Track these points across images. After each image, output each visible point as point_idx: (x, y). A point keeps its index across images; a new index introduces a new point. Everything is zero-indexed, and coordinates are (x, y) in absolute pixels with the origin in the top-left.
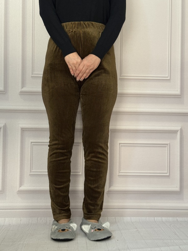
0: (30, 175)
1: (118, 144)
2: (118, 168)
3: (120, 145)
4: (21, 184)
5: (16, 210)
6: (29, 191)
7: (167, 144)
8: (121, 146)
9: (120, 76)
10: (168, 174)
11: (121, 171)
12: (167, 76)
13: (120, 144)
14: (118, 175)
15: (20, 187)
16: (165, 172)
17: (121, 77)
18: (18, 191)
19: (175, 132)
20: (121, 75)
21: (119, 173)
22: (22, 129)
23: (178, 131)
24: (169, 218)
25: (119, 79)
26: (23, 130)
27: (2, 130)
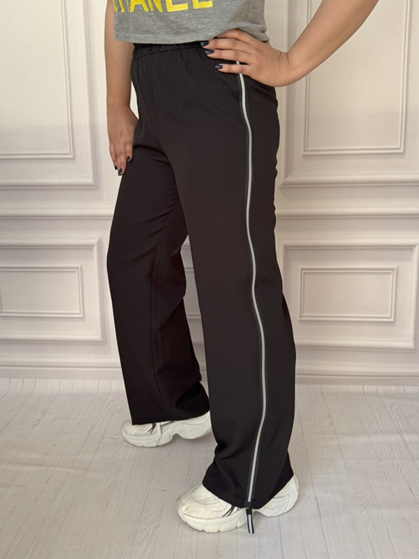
1: (300, 271)
2: (299, 310)
3: (303, 271)
7: (393, 270)
8: (304, 273)
9: (305, 151)
10: (392, 320)
11: (305, 315)
12: (398, 146)
13: (302, 269)
14: (300, 321)
16: (388, 316)
17: (306, 153)
19: (410, 248)
20: (307, 149)
21: (301, 316)
23: (414, 246)
24: (389, 387)
25: (304, 156)
27: (95, 249)
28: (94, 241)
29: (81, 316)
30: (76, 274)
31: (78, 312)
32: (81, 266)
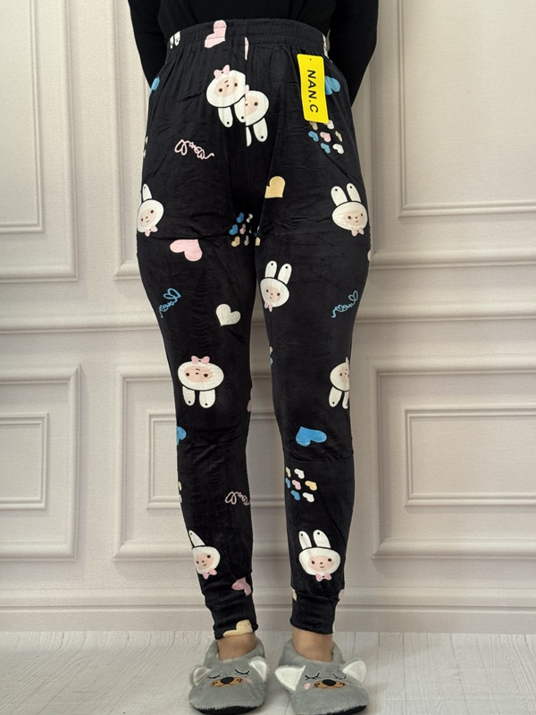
0: (148, 509)
1: (403, 413)
2: (404, 485)
3: (409, 415)
4: (124, 538)
5: (114, 610)
6: (146, 557)
8: (411, 418)
9: (402, 209)
11: (415, 494)
13: (407, 412)
14: (406, 506)
15: (122, 544)
17: (404, 213)
18: (116, 557)
20: (404, 207)
21: (409, 499)
22: (124, 378)
26: (128, 381)
27: (72, 384)
28: (70, 371)
29: (42, 505)
30: (40, 429)
31: (38, 498)
32: (48, 415)
